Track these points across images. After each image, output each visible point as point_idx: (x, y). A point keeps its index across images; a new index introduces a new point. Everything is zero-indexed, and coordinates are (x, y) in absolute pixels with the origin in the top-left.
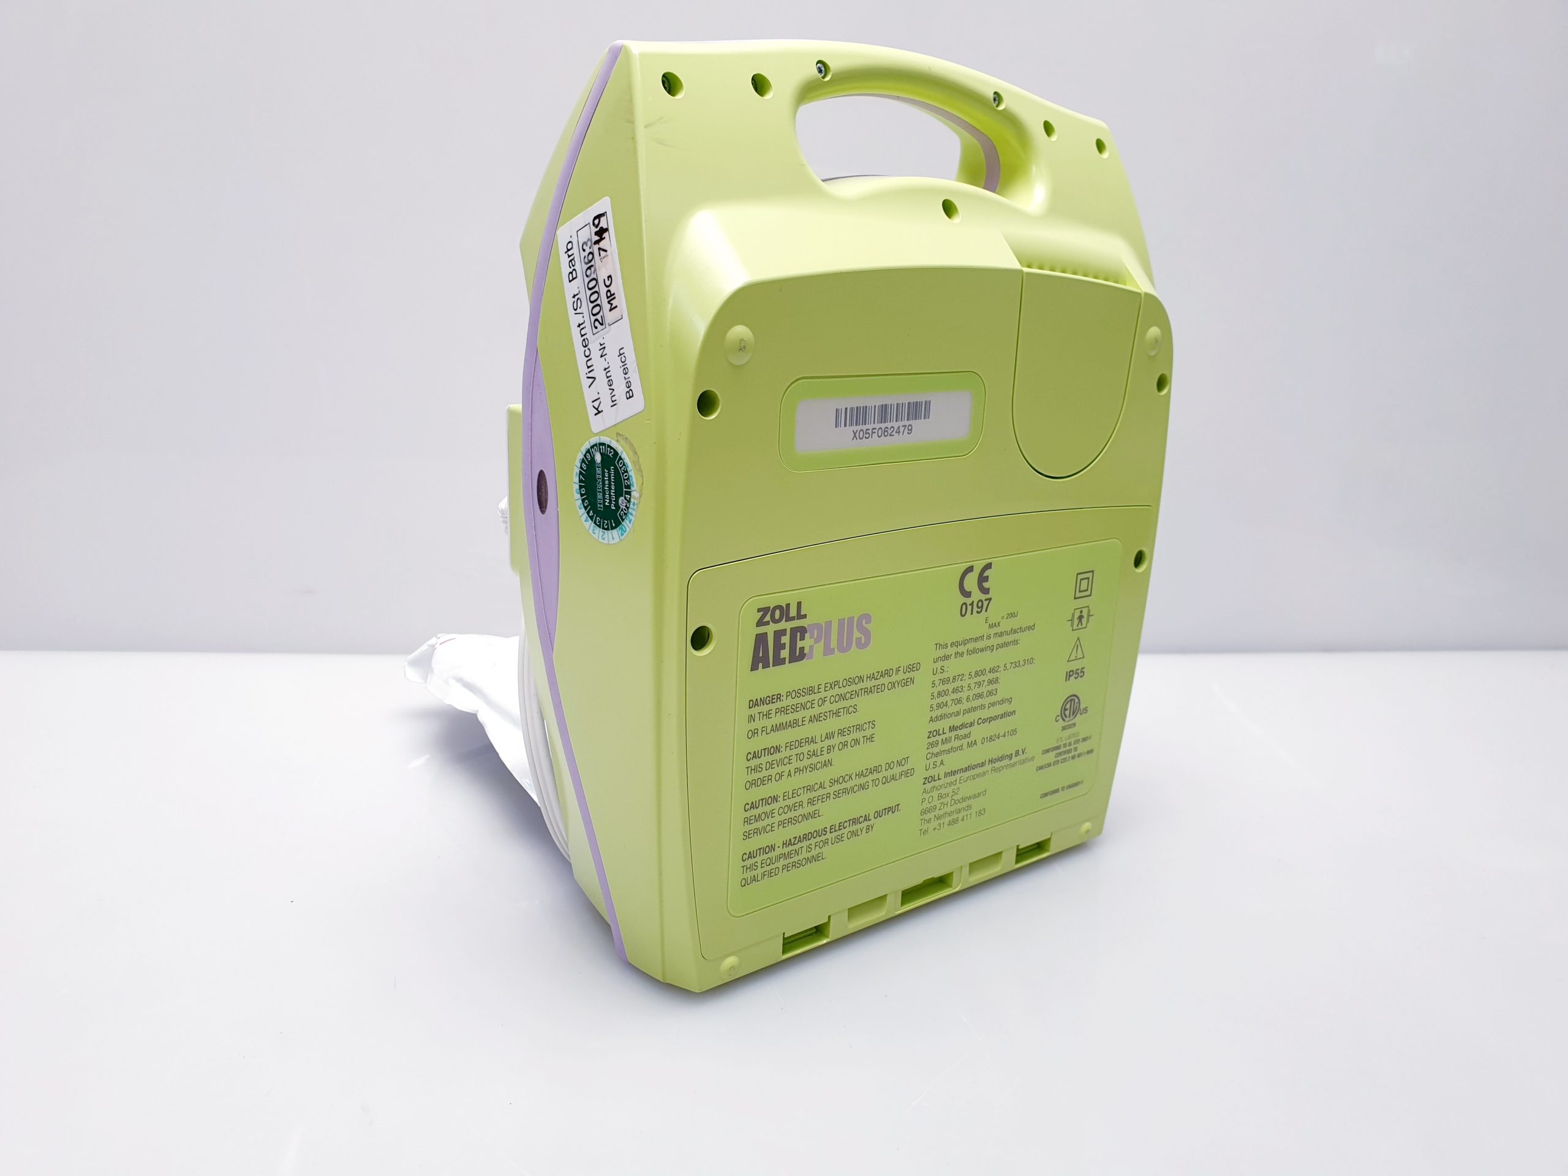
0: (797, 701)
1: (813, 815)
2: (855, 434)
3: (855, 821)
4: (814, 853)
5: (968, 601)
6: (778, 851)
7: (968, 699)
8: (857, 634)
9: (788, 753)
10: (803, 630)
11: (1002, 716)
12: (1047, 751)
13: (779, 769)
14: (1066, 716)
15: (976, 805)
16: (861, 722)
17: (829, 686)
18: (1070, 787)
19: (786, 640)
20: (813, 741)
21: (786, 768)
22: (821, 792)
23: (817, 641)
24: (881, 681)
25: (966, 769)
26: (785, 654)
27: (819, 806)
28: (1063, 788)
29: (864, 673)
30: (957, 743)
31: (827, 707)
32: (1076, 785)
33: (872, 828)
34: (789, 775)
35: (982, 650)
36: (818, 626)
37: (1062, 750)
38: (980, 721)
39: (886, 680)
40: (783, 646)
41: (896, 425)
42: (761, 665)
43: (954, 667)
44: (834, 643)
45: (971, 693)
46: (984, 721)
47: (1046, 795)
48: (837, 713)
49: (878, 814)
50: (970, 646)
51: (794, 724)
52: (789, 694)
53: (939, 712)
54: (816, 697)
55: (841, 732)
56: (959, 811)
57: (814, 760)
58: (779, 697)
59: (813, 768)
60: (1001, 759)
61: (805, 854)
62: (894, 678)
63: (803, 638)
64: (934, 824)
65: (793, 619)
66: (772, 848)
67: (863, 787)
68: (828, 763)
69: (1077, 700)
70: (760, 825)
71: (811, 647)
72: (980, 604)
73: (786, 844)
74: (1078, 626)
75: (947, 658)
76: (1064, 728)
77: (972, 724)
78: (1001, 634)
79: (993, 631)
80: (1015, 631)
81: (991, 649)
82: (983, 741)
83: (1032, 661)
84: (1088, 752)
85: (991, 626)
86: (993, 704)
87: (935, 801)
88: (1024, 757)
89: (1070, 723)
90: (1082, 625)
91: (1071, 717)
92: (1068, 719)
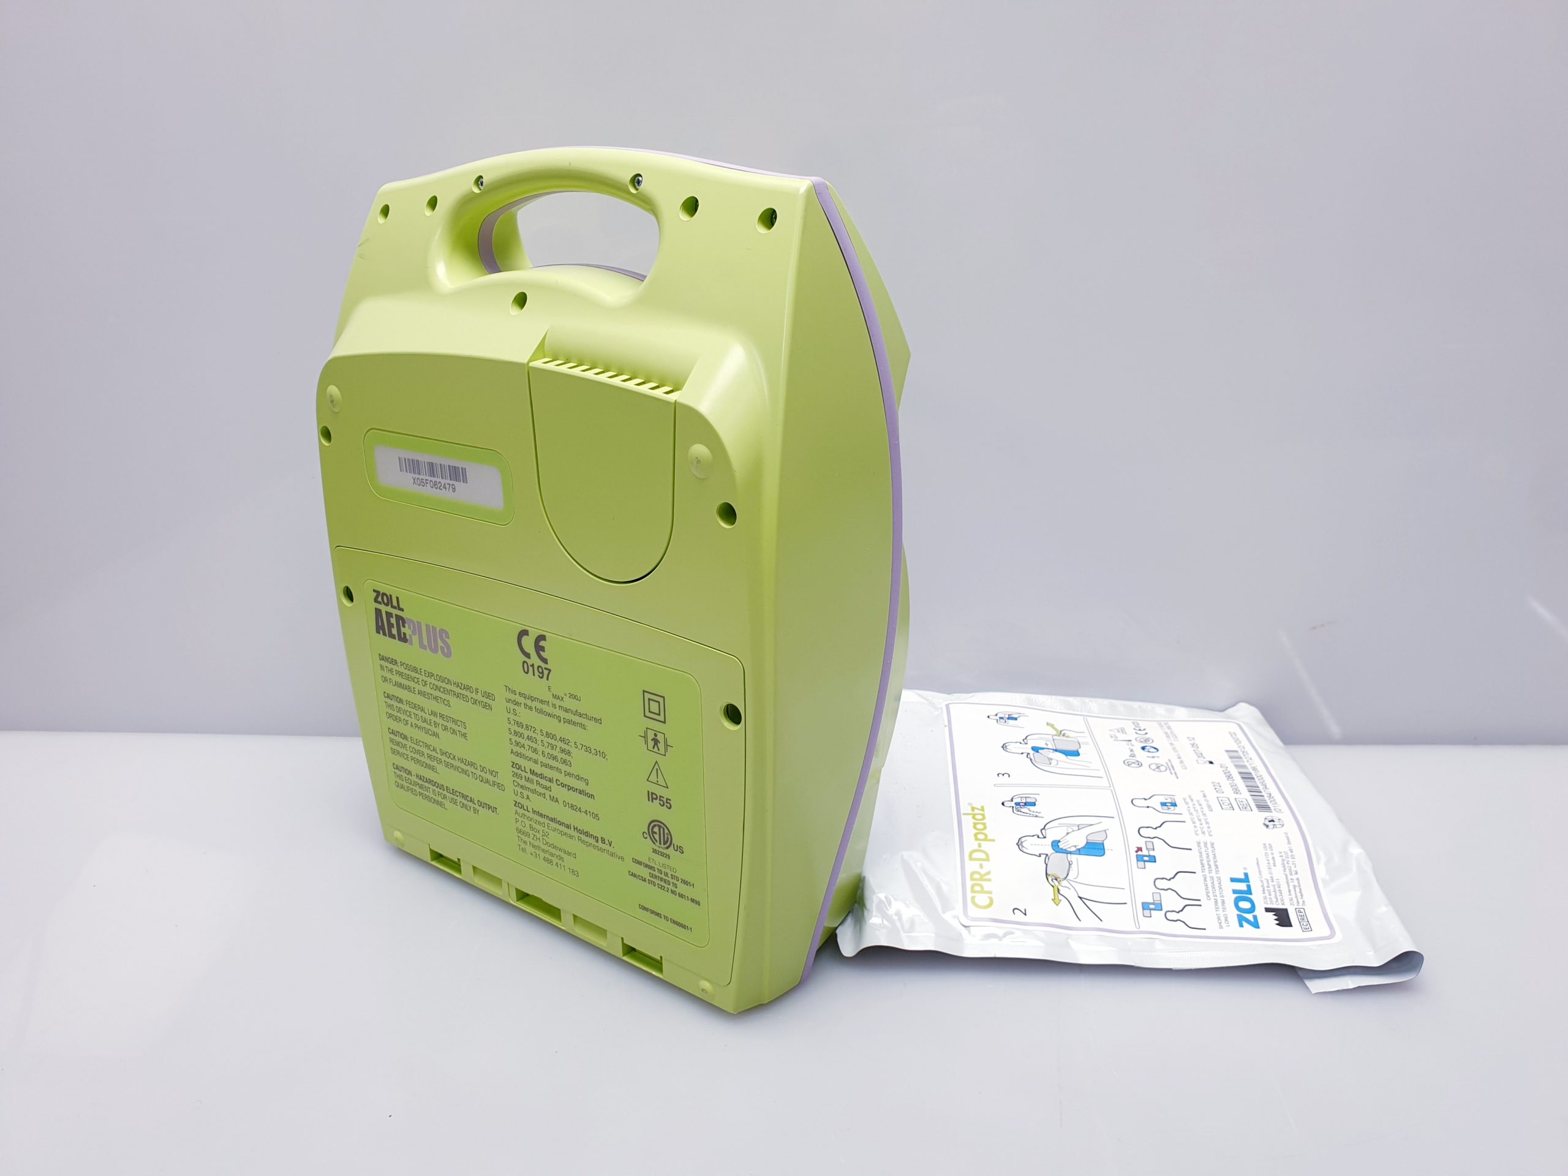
0: (407, 672)
1: (433, 769)
2: (414, 480)
3: (464, 797)
4: (440, 799)
5: (529, 661)
6: (414, 779)
7: (543, 753)
8: (440, 643)
9: (408, 708)
10: (403, 621)
11: (580, 792)
12: (639, 863)
13: (406, 717)
14: (657, 841)
15: (568, 860)
16: (455, 717)
17: (427, 674)
18: (675, 922)
19: (393, 621)
20: (423, 710)
21: (409, 720)
22: (435, 754)
23: (414, 633)
24: (465, 692)
25: (552, 820)
26: (394, 632)
27: (435, 764)
28: (666, 918)
29: (453, 678)
30: (539, 789)
31: (428, 689)
32: (684, 927)
33: (478, 812)
34: (412, 725)
35: (549, 715)
36: (413, 622)
37: (656, 874)
38: (558, 782)
39: (469, 694)
40: (393, 626)
41: (443, 481)
42: (381, 632)
43: (526, 716)
44: (425, 641)
45: (546, 751)
46: (563, 785)
47: (647, 909)
48: (436, 699)
49: (481, 804)
50: (539, 705)
51: (408, 688)
52: (402, 664)
53: (519, 749)
54: (421, 677)
55: (442, 716)
56: (552, 855)
57: (426, 725)
58: (396, 662)
59: (427, 731)
60: (587, 834)
61: (431, 794)
62: (475, 696)
63: (404, 626)
64: (529, 849)
65: (395, 608)
66: (410, 773)
67: (465, 772)
68: (435, 735)
69: (667, 831)
70: (399, 749)
71: (410, 637)
72: (540, 669)
73: (418, 776)
74: (654, 748)
75: (517, 704)
76: (655, 852)
77: (551, 780)
78: (566, 710)
79: (558, 703)
80: (580, 715)
81: (559, 719)
82: (565, 804)
83: (603, 755)
84: (693, 900)
85: (555, 697)
86: (569, 774)
87: (527, 829)
88: (611, 849)
89: (660, 850)
90: (659, 750)
91: (662, 845)
92: (658, 844)
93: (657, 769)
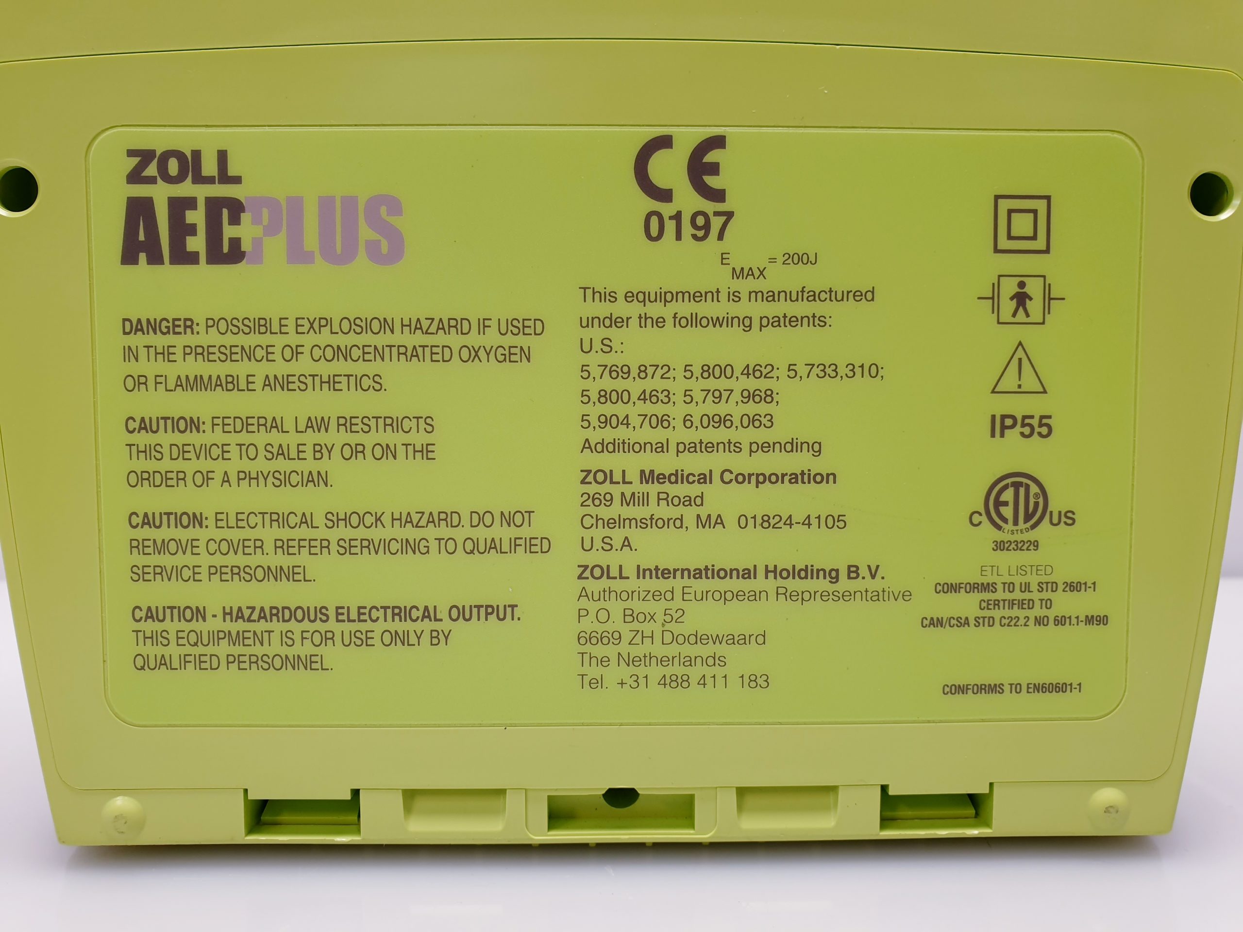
0: (229, 340)
1: (291, 574)
3: (399, 613)
4: (306, 650)
5: (667, 210)
6: (214, 624)
7: (687, 421)
8: (366, 233)
9: (219, 437)
10: (236, 208)
11: (795, 479)
12: (953, 588)
13: (205, 465)
14: (1005, 521)
15: (739, 659)
16: (397, 412)
17: (308, 326)
18: (1039, 688)
19: (196, 217)
20: (276, 425)
21: (219, 467)
22: (304, 532)
23: (272, 230)
24: (441, 339)
25: (697, 574)
26: (197, 243)
27: (303, 558)
28: (1016, 688)
29: (397, 314)
30: (665, 511)
31: (304, 365)
32: (1060, 688)
33: (446, 638)
34: (226, 480)
35: (717, 322)
36: (271, 203)
37: (1000, 595)
38: (727, 477)
39: (454, 340)
40: (192, 230)
42: (143, 257)
43: (639, 345)
44: (311, 240)
45: (697, 412)
46: (742, 479)
47: (961, 689)
48: (332, 383)
49: (460, 613)
50: (685, 308)
51: (230, 384)
52: (212, 323)
53: (608, 434)
54: (279, 341)
55: (347, 423)
56: (690, 662)
57: (282, 465)
58: (189, 325)
59: (283, 480)
60: (807, 573)
61: (275, 647)
62: (474, 339)
63: (235, 220)
64: (615, 673)
65: (210, 180)
66: (200, 614)
67: (412, 547)
68: (318, 479)
69: (1034, 489)
70: (166, 560)
71: (257, 243)
72: (700, 221)
73: (231, 614)
74: (1014, 315)
75: (616, 322)
76: (1000, 546)
77: (704, 479)
78: (772, 297)
79: (745, 286)
80: (814, 297)
81: (746, 323)
82: (743, 522)
83: (874, 371)
84: (1090, 620)
85: (738, 274)
86: (765, 447)
87: (617, 623)
88: (875, 585)
89: (1019, 537)
90: (1028, 315)
91: (1022, 525)
92: (1010, 526)
93: (1020, 360)
